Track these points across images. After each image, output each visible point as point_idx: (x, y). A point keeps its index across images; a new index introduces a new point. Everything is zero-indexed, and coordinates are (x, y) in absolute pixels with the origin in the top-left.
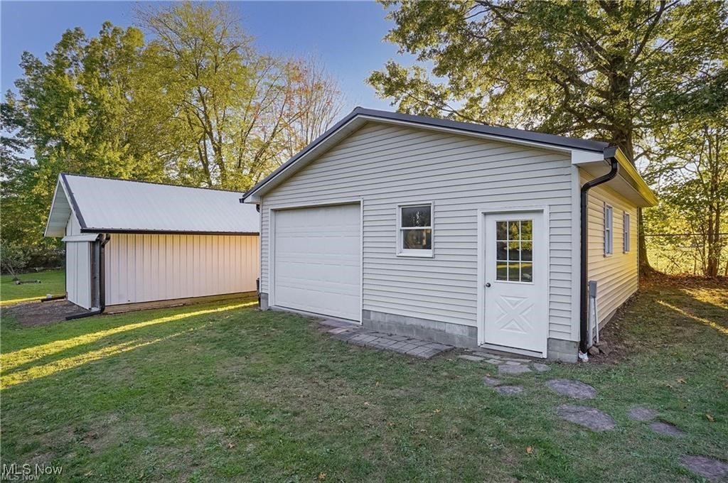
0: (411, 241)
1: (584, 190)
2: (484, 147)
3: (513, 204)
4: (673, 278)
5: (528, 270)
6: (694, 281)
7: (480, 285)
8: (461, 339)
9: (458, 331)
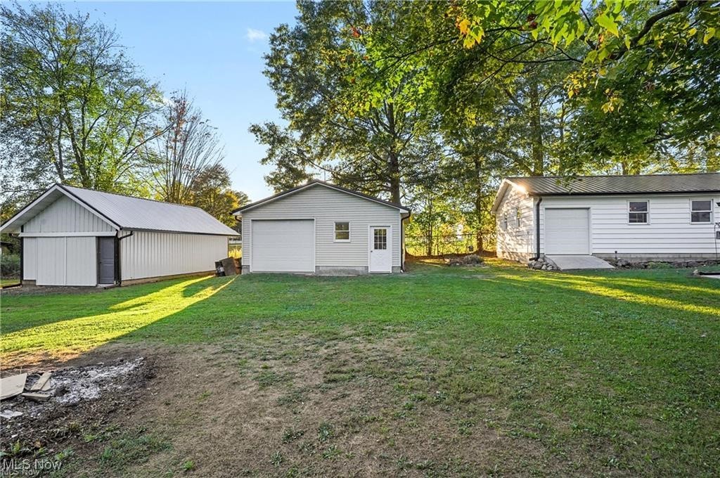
0: (340, 236)
1: (402, 220)
2: (369, 203)
3: (380, 224)
4: (416, 257)
5: (385, 245)
6: (424, 257)
7: (369, 251)
8: (362, 271)
9: (360, 269)
